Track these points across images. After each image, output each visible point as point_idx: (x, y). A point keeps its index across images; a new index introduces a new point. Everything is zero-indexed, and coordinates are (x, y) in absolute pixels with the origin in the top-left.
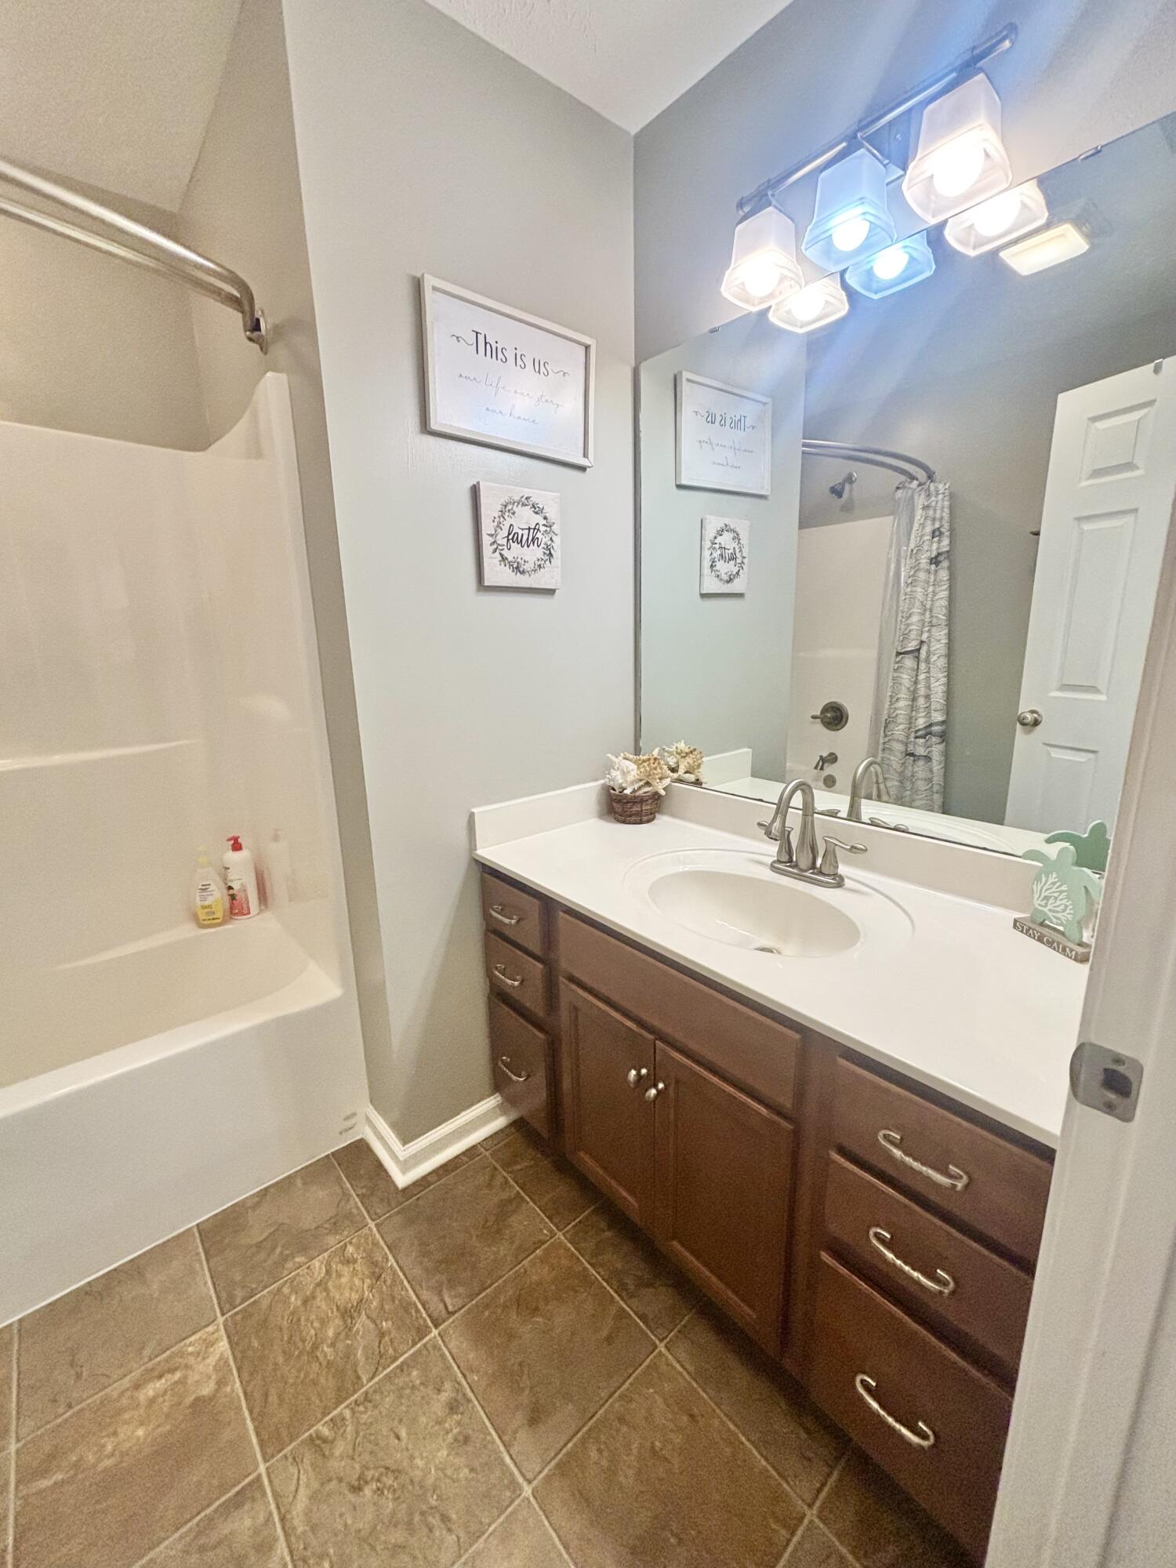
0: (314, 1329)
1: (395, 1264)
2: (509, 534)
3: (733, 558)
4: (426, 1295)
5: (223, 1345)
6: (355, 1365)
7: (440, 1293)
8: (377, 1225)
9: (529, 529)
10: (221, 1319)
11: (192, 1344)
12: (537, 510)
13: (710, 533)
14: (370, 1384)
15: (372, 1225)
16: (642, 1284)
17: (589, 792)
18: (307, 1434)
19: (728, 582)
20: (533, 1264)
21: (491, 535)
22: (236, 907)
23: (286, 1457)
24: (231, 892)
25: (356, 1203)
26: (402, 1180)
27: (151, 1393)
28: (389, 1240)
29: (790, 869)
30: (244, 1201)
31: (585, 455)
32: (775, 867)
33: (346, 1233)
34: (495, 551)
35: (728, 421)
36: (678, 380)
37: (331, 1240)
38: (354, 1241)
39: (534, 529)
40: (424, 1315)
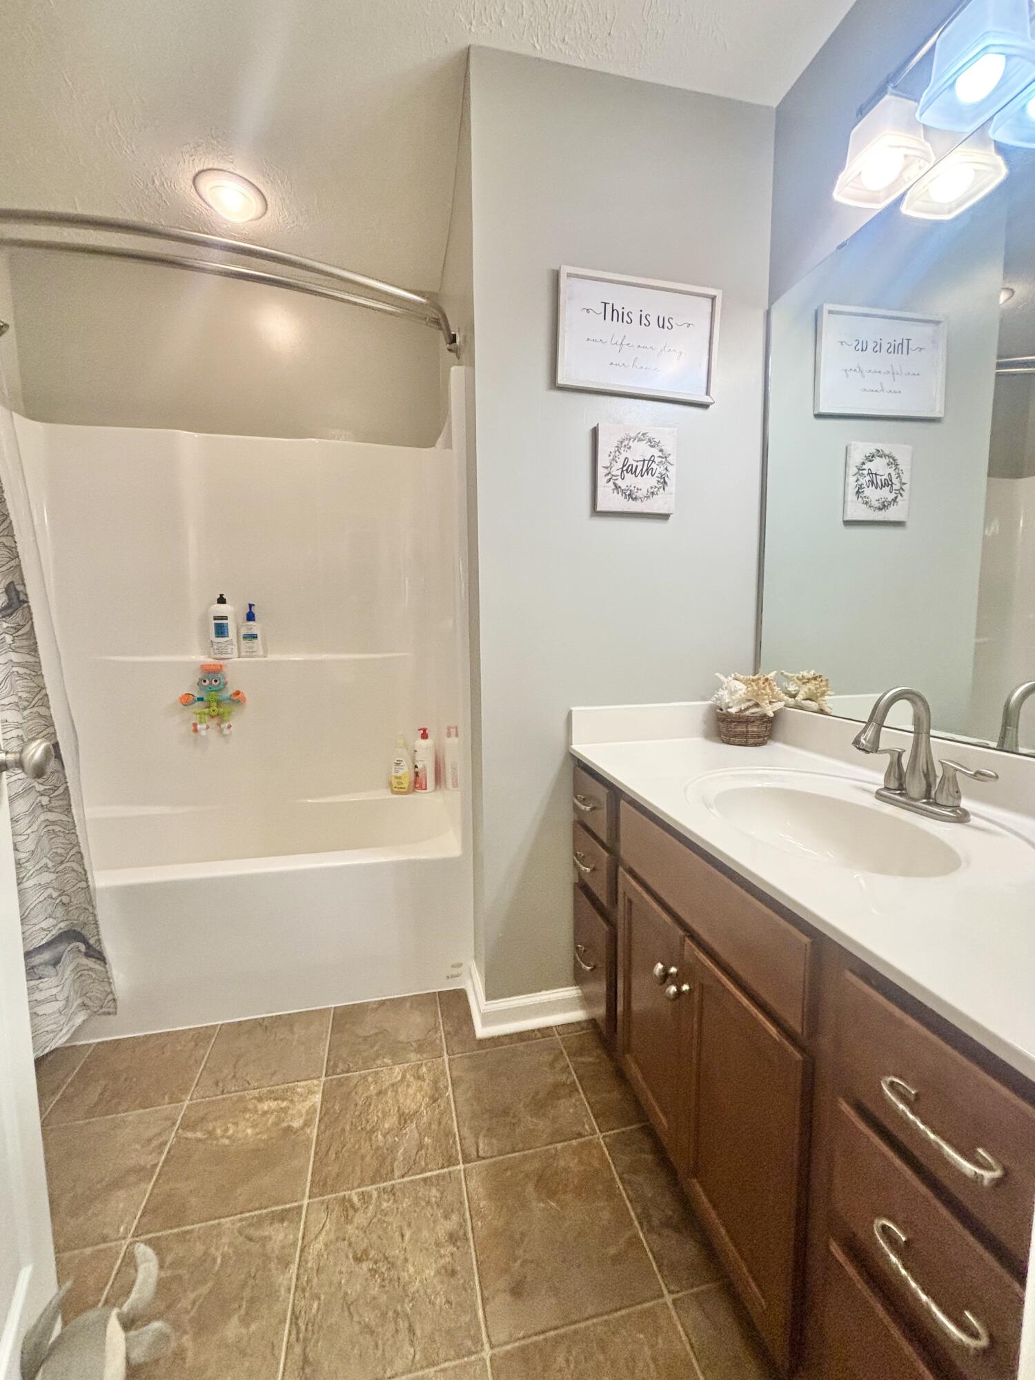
0: (378, 1117)
1: (451, 1096)
2: (624, 466)
3: (888, 483)
4: (466, 1132)
5: (317, 1098)
6: (394, 1159)
7: (477, 1137)
8: (449, 1060)
9: (644, 461)
10: (323, 1079)
11: (301, 1087)
12: (653, 444)
13: (857, 458)
14: (399, 1181)
15: (446, 1057)
16: (667, 1224)
17: (695, 710)
18: (342, 1194)
19: (880, 509)
20: (564, 1149)
21: (606, 468)
22: (418, 783)
23: (323, 1202)
24: (416, 770)
25: (441, 1037)
26: (481, 1031)
27: (266, 1108)
28: (455, 1074)
29: (897, 797)
30: (369, 1003)
31: (707, 393)
32: (882, 795)
33: (425, 1056)
34: (609, 480)
35: (885, 347)
36: (819, 313)
37: (413, 1056)
38: (429, 1064)
39: (649, 461)
40: (459, 1148)
